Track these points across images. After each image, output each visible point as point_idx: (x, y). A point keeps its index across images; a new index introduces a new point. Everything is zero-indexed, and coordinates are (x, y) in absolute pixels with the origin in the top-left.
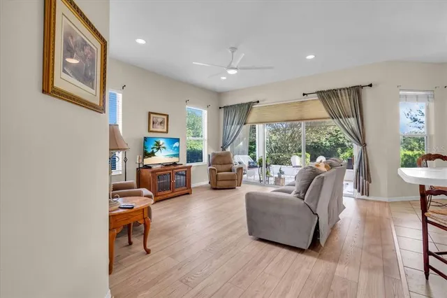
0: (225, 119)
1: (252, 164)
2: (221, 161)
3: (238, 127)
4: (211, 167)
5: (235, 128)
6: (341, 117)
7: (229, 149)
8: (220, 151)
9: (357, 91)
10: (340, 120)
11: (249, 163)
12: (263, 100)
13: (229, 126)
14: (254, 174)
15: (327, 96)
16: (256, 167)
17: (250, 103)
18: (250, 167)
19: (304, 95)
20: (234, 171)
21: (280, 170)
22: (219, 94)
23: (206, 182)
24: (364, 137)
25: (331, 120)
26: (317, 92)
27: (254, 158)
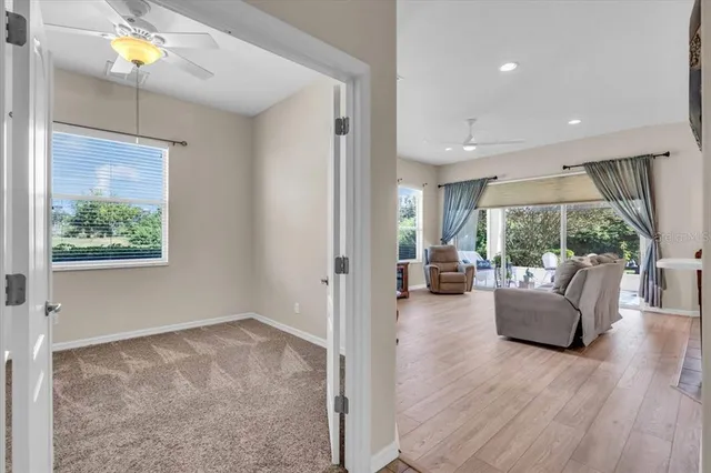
0: (446, 201)
1: (481, 264)
2: (441, 257)
3: (467, 212)
4: (428, 266)
5: (461, 213)
6: (621, 199)
7: (451, 243)
8: (440, 246)
9: (647, 161)
10: (620, 202)
11: (478, 262)
12: (504, 176)
13: (452, 213)
14: (485, 278)
15: (598, 169)
16: (489, 268)
17: (484, 179)
18: (479, 268)
19: (565, 167)
20: (462, 271)
21: (527, 272)
22: (439, 168)
23: (424, 286)
24: (656, 226)
25: (606, 202)
26: (585, 165)
27: (484, 255)
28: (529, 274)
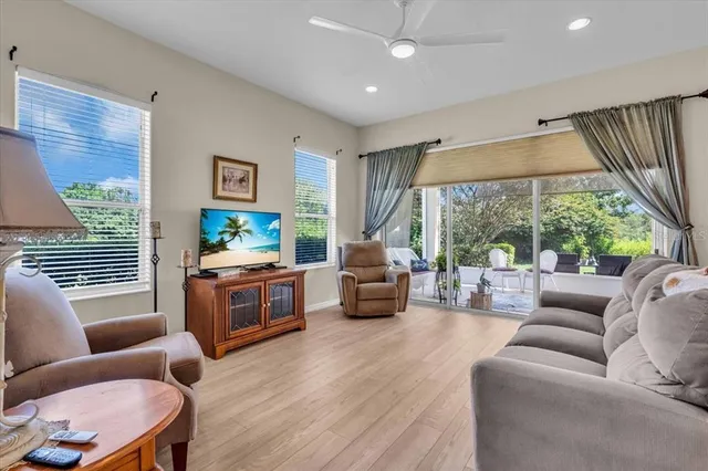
0: (370, 177)
1: (417, 265)
2: (362, 258)
3: (398, 191)
4: (344, 273)
5: (391, 194)
6: (630, 167)
7: (377, 237)
8: (361, 241)
9: (671, 106)
10: (628, 172)
11: (413, 262)
12: (450, 139)
13: (377, 194)
14: (422, 284)
15: (592, 124)
16: (426, 270)
17: (423, 144)
18: (415, 270)
19: (541, 122)
20: (391, 280)
21: (483, 280)
22: (359, 130)
23: (334, 301)
24: (685, 206)
25: (606, 174)
26: (572, 117)
27: (418, 252)
28: (484, 282)
